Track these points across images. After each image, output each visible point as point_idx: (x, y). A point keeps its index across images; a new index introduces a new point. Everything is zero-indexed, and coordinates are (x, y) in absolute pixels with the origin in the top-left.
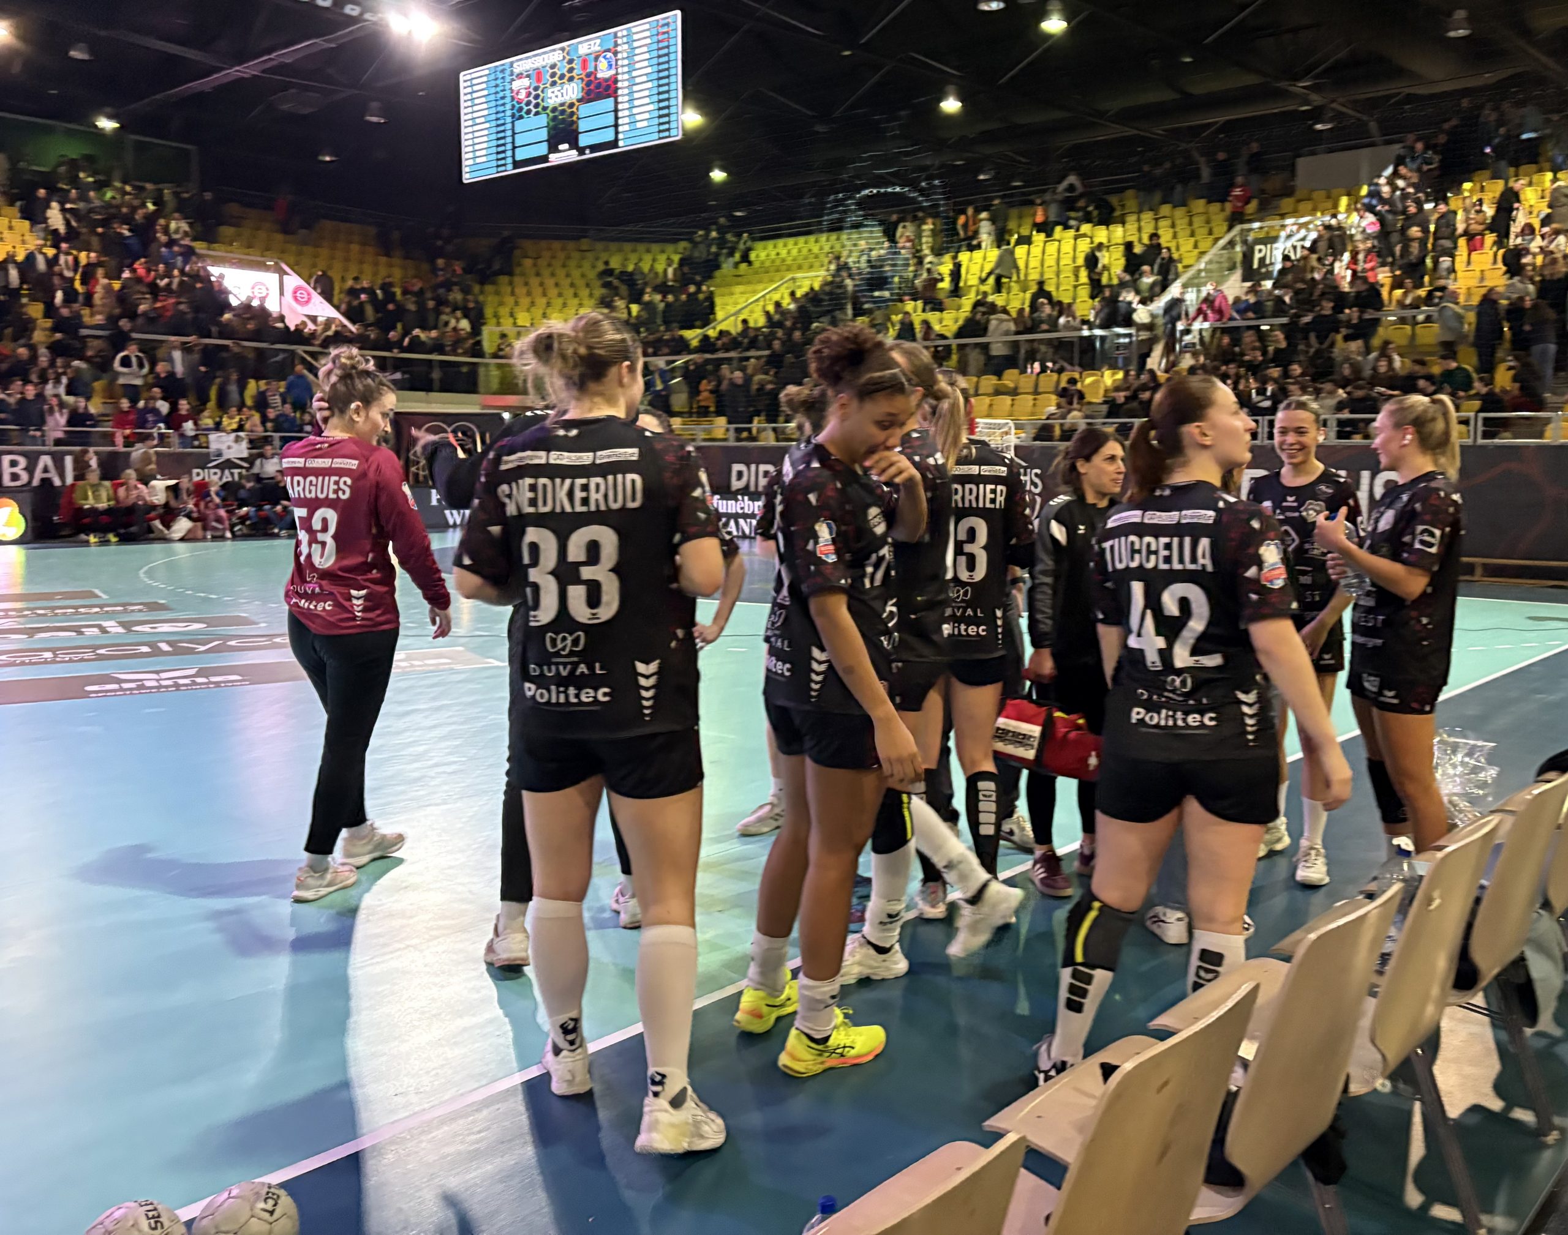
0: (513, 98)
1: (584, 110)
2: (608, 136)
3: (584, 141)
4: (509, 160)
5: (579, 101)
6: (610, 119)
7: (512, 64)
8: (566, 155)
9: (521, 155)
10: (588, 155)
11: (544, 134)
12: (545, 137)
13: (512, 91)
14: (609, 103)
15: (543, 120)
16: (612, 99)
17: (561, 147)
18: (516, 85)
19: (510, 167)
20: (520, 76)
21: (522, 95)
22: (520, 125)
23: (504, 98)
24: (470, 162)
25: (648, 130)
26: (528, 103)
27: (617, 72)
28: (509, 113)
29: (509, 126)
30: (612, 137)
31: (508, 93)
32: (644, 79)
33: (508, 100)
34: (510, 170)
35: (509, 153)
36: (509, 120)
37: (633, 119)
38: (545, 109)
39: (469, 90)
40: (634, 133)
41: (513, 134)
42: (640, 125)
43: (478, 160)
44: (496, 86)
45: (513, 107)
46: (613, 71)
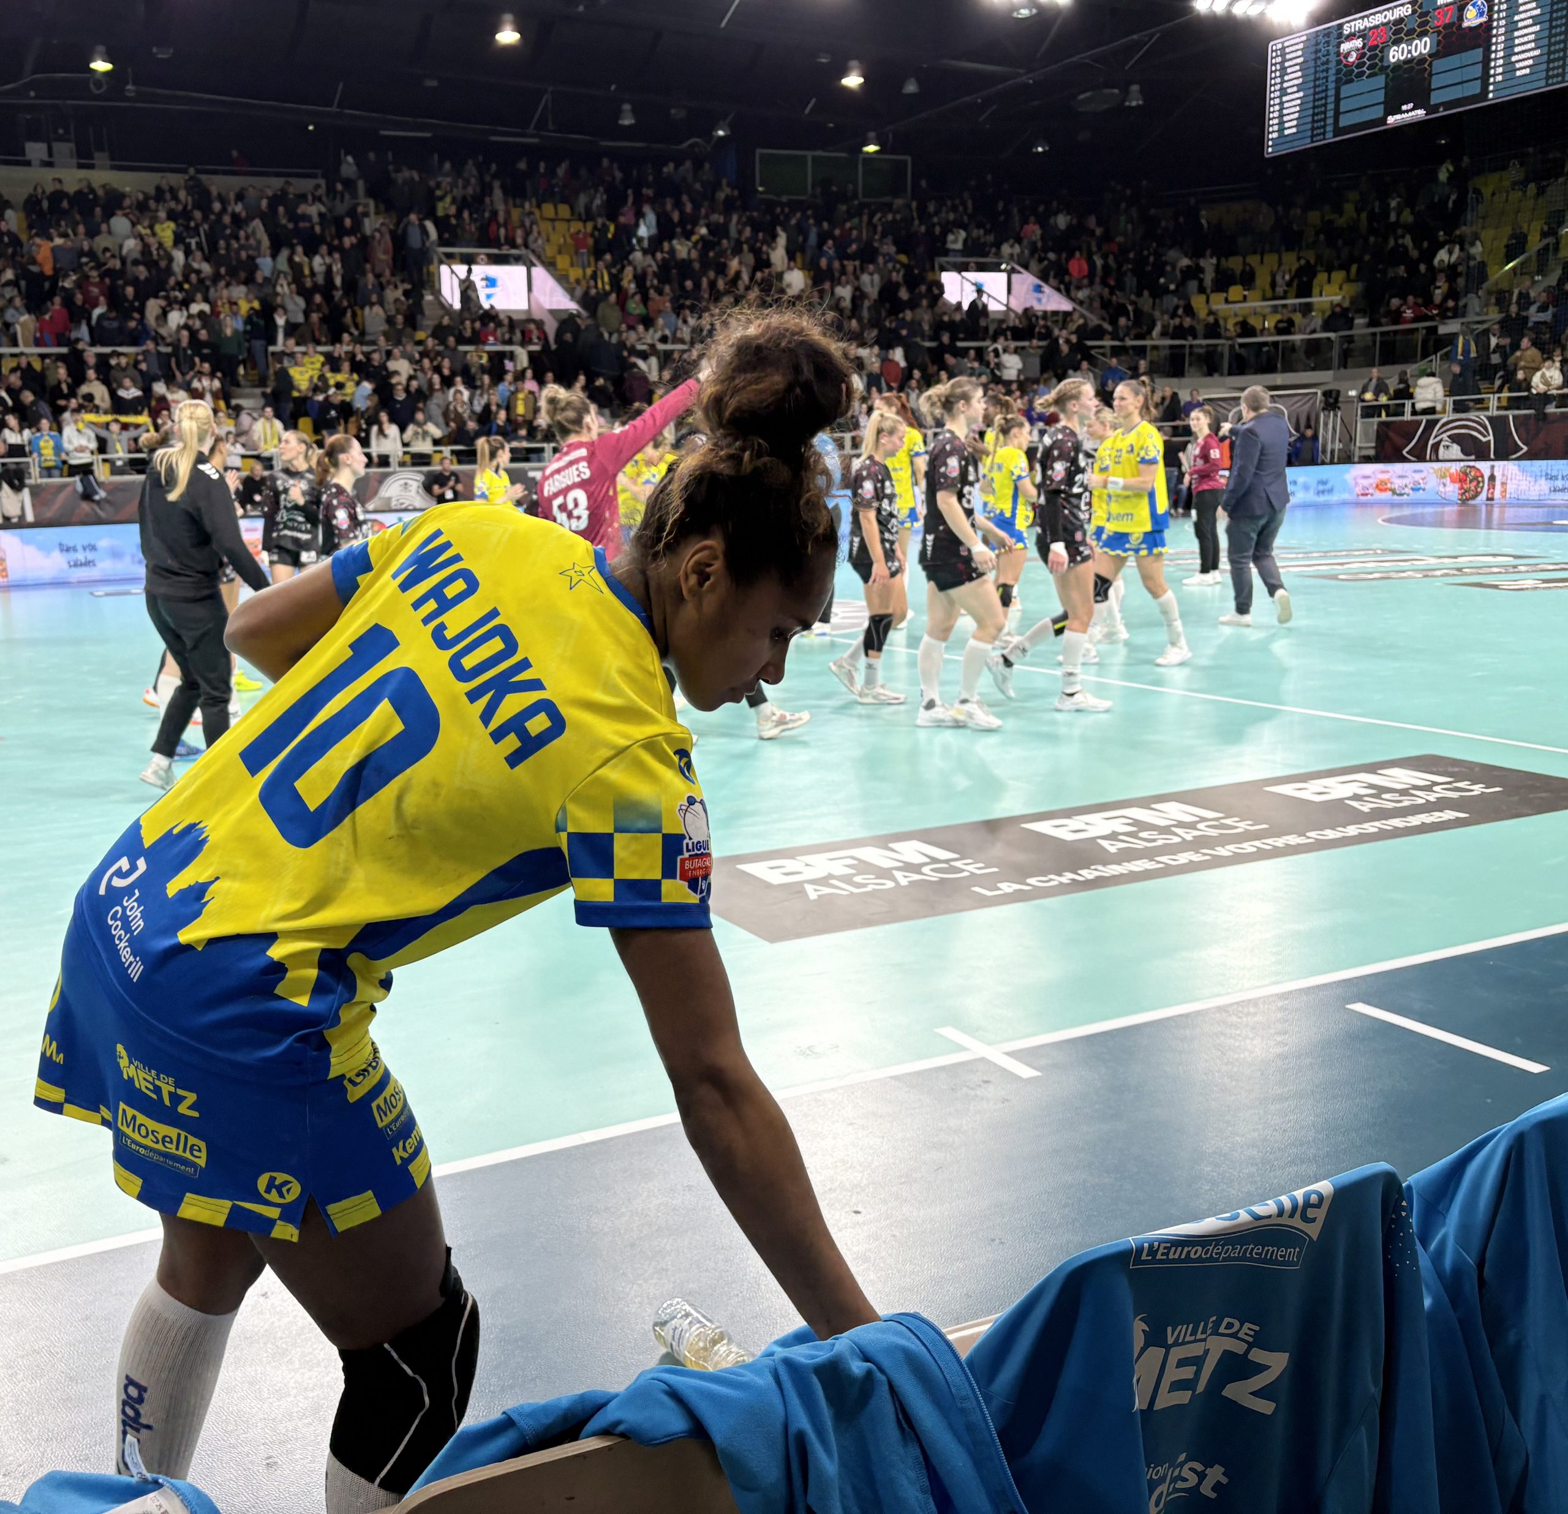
0: (1339, 62)
1: (1439, 65)
2: (1475, 88)
3: (1436, 98)
4: (1329, 128)
5: (1430, 55)
6: (1477, 71)
7: (1340, 26)
8: (1411, 114)
9: (1344, 121)
10: (1442, 113)
11: (1380, 96)
12: (1382, 99)
13: (1338, 54)
14: (1478, 53)
15: (1380, 81)
16: (1480, 50)
17: (1404, 108)
18: (1345, 47)
19: (1329, 135)
20: (1351, 37)
21: (1352, 58)
22: (1346, 90)
23: (1327, 62)
24: (1275, 135)
25: (1535, 77)
26: (1360, 65)
27: (1491, 20)
28: (1332, 78)
29: (1331, 93)
30: (1478, 91)
31: (1333, 58)
32: (1530, 21)
33: (1332, 65)
34: (1330, 139)
35: (1330, 121)
36: (1331, 86)
37: (1509, 68)
38: (1383, 69)
39: (1279, 59)
40: (1514, 82)
41: (1338, 100)
42: (1518, 73)
43: (1287, 132)
44: (1317, 51)
45: (1338, 72)
46: (1484, 19)
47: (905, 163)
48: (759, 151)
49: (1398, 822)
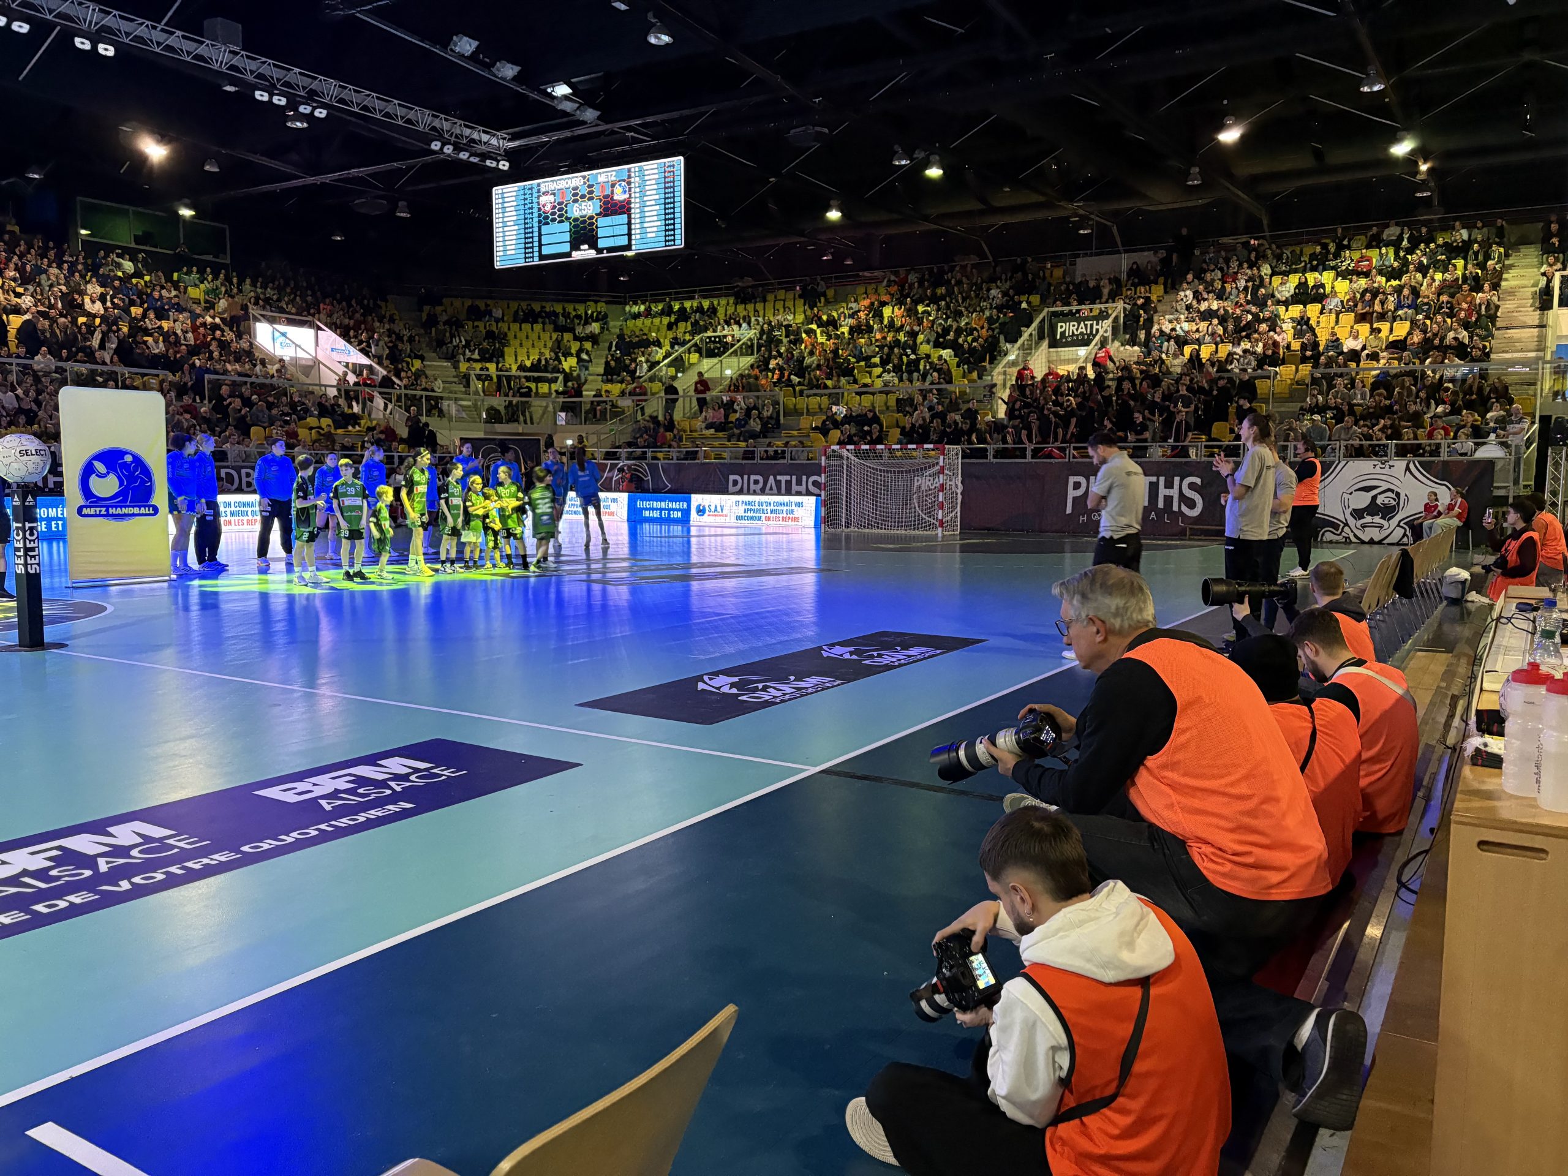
0: (539, 210)
1: (602, 222)
2: (624, 241)
3: (601, 244)
4: (536, 254)
5: (598, 215)
6: (624, 230)
7: (539, 185)
8: (585, 253)
9: (546, 251)
10: (605, 254)
11: (567, 237)
12: (568, 239)
13: (539, 203)
14: (623, 218)
15: (566, 226)
16: (626, 216)
17: (582, 247)
18: (543, 199)
19: (537, 259)
20: (546, 193)
21: (548, 208)
22: (545, 229)
23: (532, 208)
24: (501, 254)
25: (657, 239)
26: (553, 214)
27: (630, 197)
28: (536, 220)
29: (536, 229)
30: (626, 243)
31: (535, 205)
32: (653, 203)
33: (535, 210)
34: (537, 261)
35: (536, 249)
36: (536, 225)
37: (643, 231)
38: (568, 219)
39: (500, 201)
40: (645, 241)
41: (540, 235)
42: (649, 235)
43: (509, 253)
44: (525, 199)
45: (540, 215)
46: (627, 196)
47: (224, 230)
48: (79, 198)
49: (373, 813)
